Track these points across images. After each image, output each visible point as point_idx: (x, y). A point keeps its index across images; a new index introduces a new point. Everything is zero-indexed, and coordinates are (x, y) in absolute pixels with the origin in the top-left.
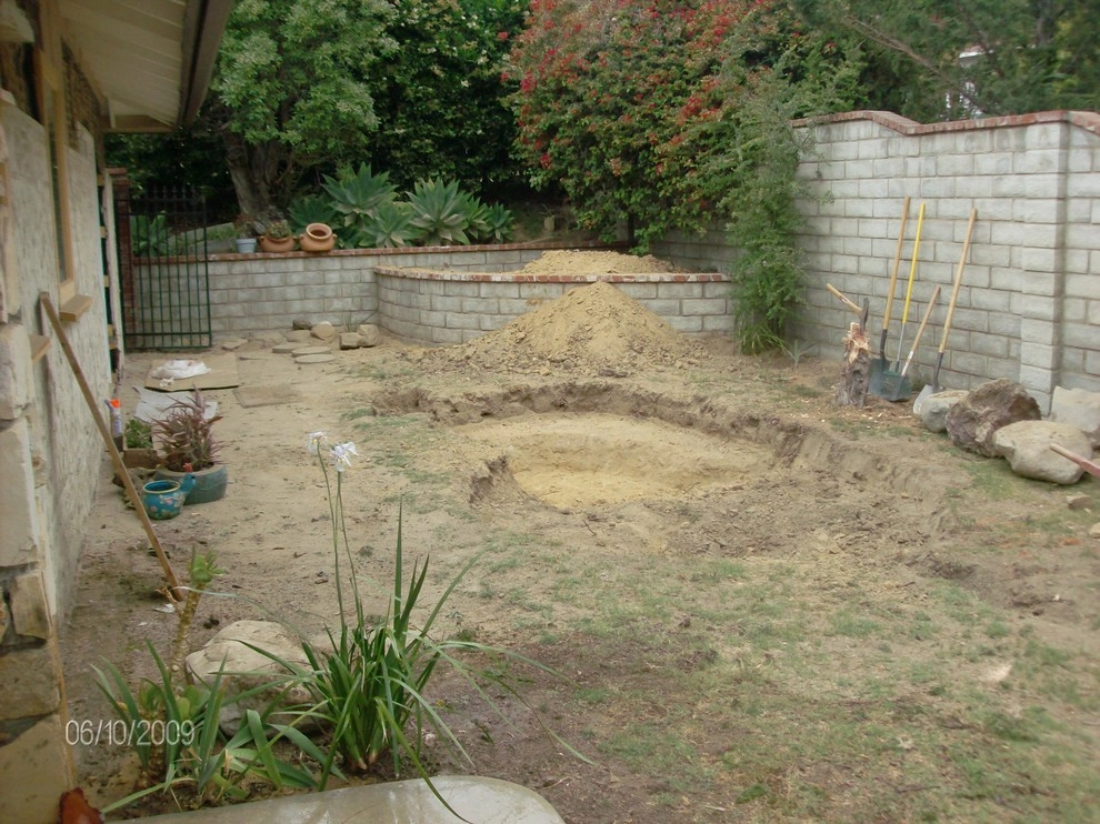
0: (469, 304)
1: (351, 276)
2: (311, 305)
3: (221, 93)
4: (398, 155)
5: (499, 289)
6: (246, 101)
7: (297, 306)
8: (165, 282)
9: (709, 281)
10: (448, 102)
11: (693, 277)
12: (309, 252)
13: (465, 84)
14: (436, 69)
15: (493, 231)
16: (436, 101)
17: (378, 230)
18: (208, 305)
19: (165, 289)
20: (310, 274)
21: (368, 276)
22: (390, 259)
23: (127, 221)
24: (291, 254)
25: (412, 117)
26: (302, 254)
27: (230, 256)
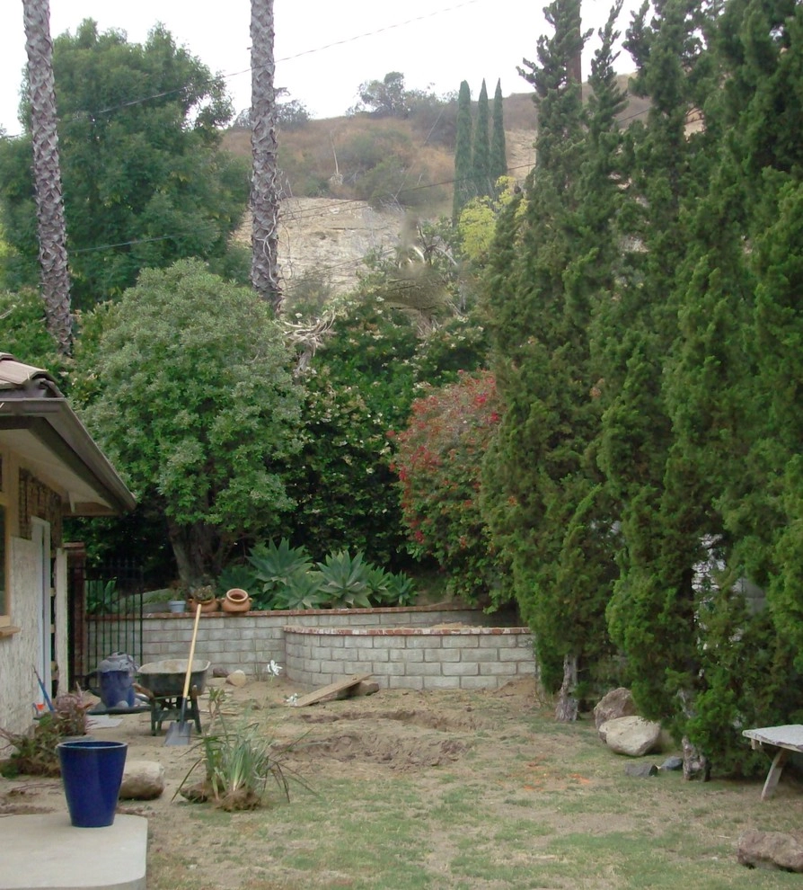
0: (337, 653)
1: (263, 633)
2: (229, 657)
3: (157, 485)
4: (316, 531)
5: (359, 641)
6: (176, 492)
7: (218, 657)
8: (107, 635)
9: (521, 634)
10: (357, 486)
11: (507, 630)
12: (229, 612)
13: (370, 471)
14: (347, 459)
15: (397, 597)
16: (347, 485)
17: (291, 595)
18: (141, 655)
19: (107, 641)
20: (230, 631)
21: (278, 634)
22: (297, 619)
23: (81, 586)
24: (213, 614)
25: (328, 499)
26: (222, 614)
27: (164, 615)
